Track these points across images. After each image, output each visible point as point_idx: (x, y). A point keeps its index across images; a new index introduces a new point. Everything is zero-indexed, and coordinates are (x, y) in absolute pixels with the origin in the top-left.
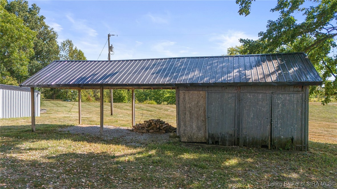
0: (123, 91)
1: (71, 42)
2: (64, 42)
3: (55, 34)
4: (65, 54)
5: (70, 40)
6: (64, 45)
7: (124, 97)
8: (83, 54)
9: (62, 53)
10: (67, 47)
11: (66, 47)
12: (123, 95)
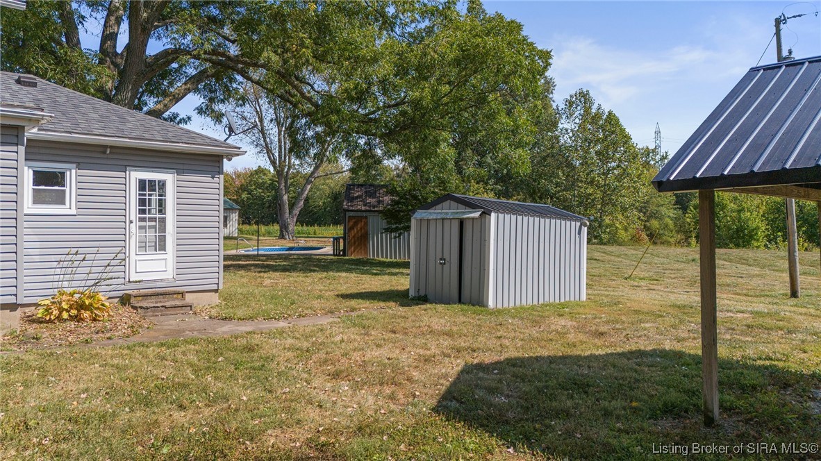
0: (749, 214)
1: (588, 94)
2: (571, 96)
3: (549, 83)
4: (573, 127)
5: (584, 90)
6: (570, 104)
7: (753, 230)
8: (617, 121)
9: (564, 124)
10: (579, 108)
11: (576, 108)
12: (752, 224)
